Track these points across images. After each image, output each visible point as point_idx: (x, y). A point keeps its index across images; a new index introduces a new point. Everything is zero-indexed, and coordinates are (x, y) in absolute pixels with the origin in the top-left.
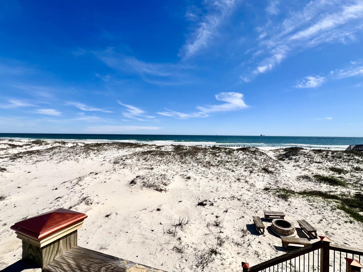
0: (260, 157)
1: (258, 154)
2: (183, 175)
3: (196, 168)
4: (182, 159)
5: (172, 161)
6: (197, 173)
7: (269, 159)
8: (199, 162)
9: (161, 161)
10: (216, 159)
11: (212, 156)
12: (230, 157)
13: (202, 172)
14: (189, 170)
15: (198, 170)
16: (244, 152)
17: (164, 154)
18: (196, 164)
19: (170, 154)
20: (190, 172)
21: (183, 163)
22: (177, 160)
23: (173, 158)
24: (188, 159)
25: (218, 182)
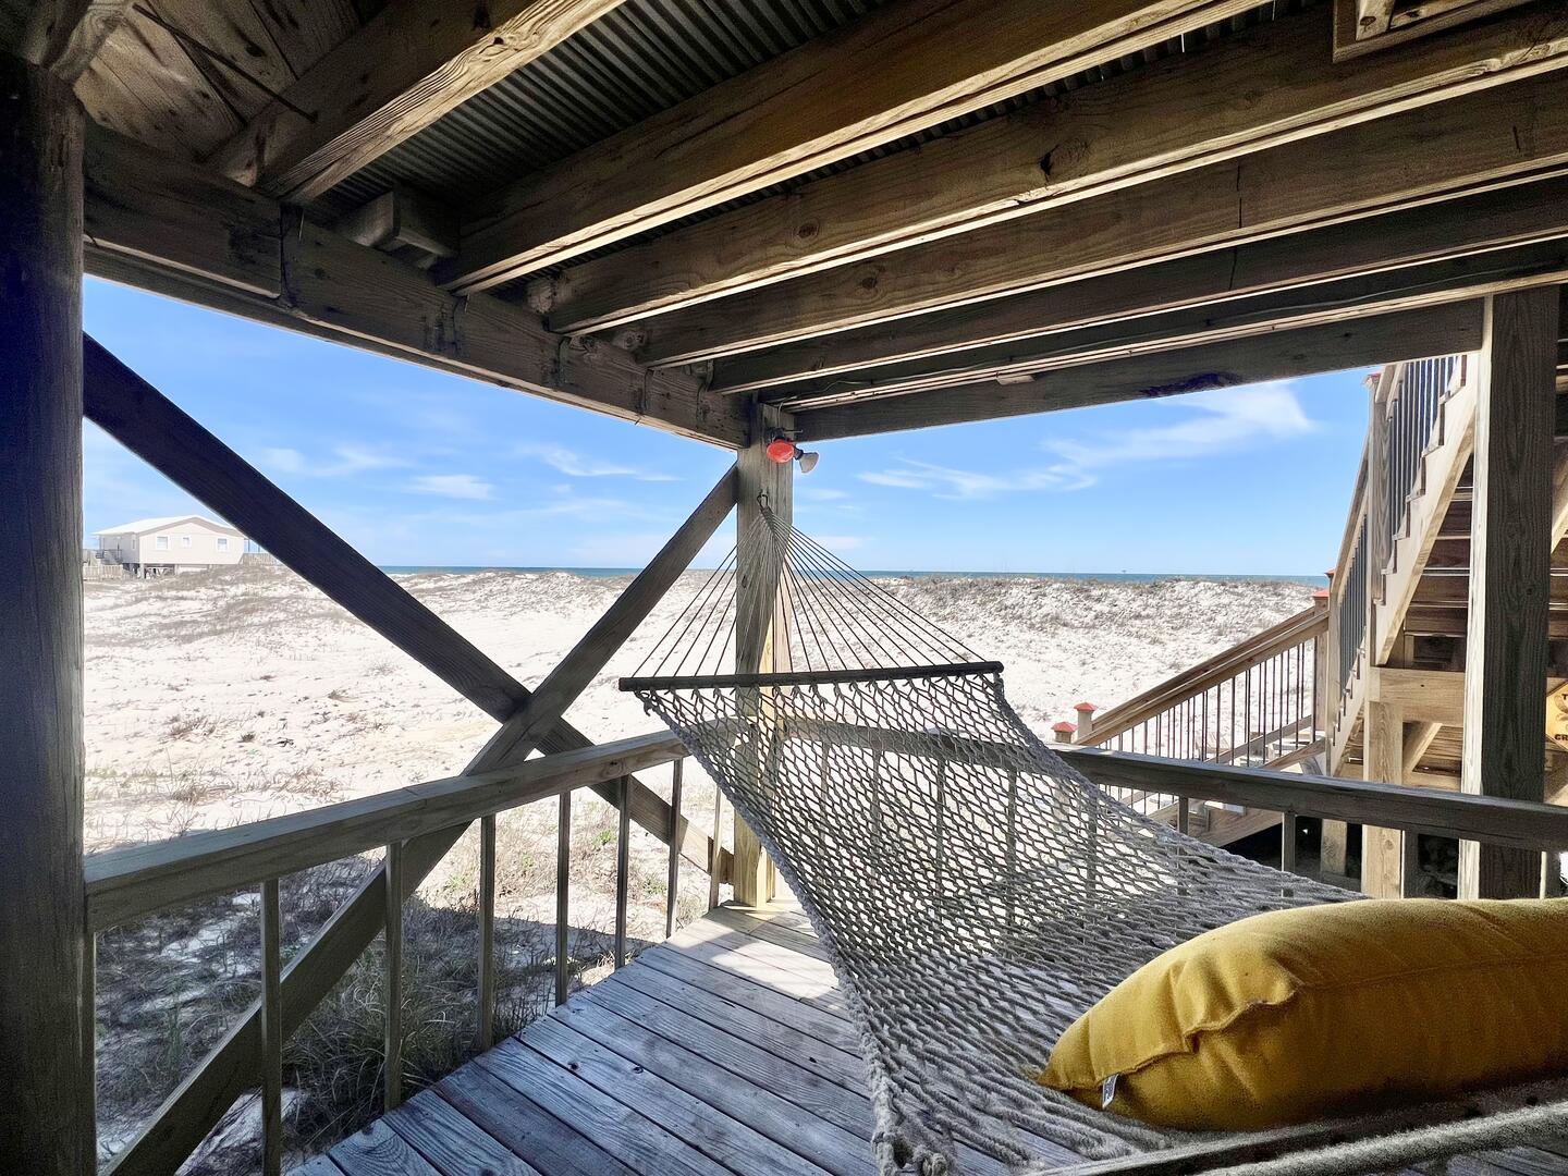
25: (1083, 674)
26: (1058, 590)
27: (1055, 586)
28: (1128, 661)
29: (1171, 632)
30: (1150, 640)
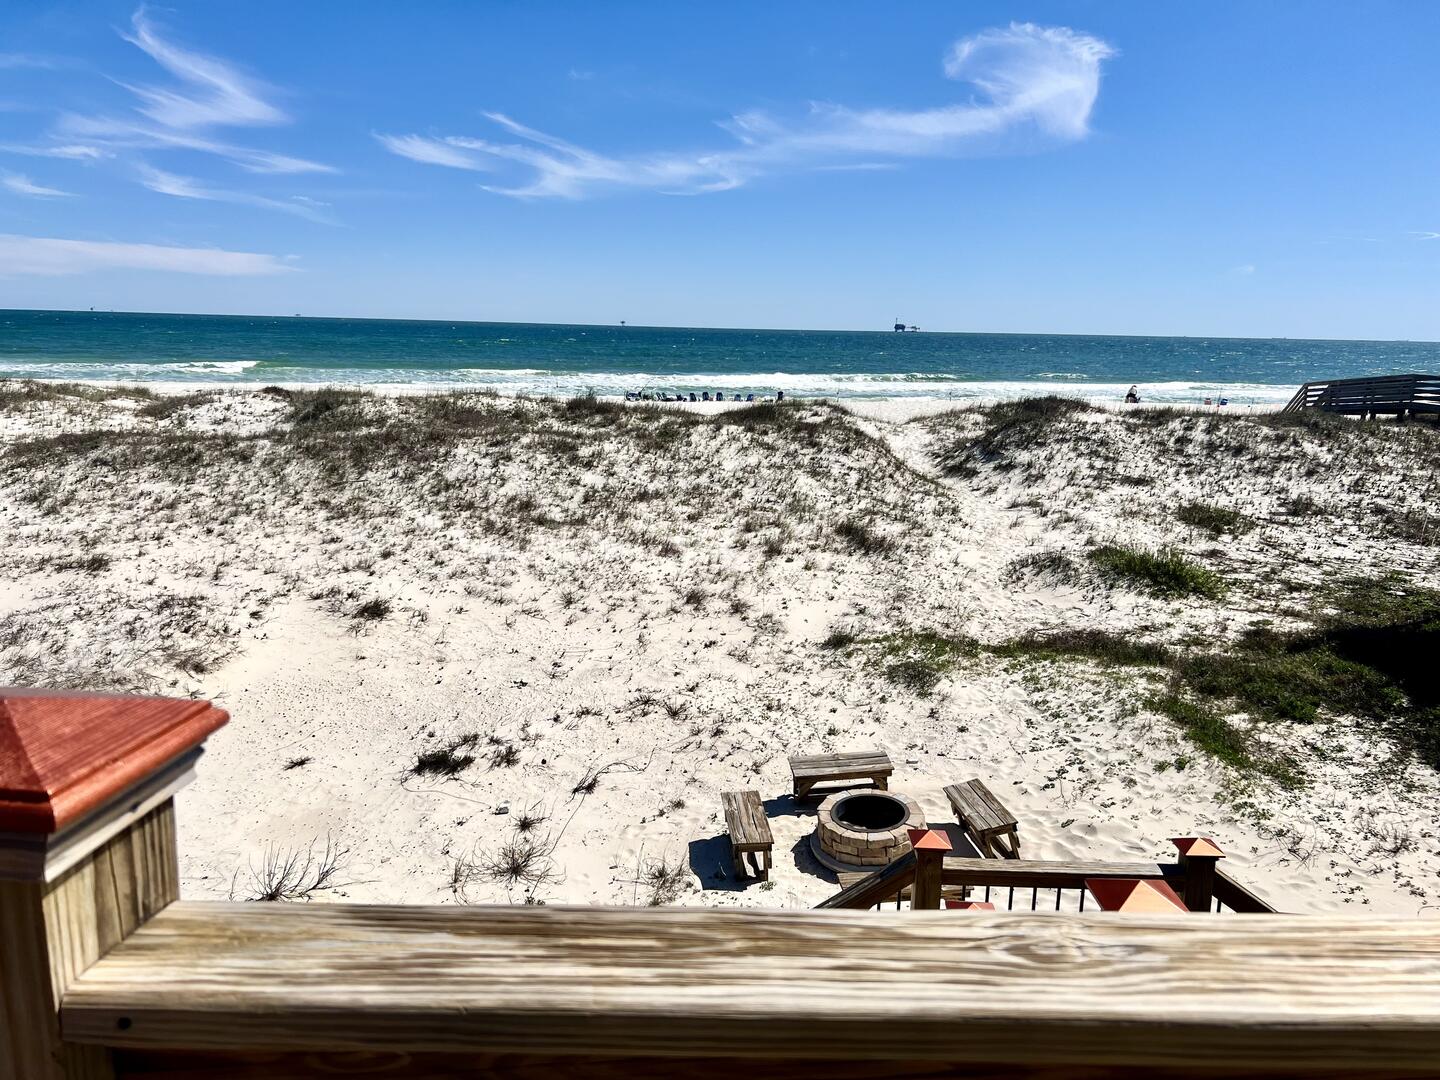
0: (843, 459)
1: (831, 442)
2: (334, 592)
3: (433, 545)
4: (339, 486)
5: (255, 505)
6: (434, 578)
7: (890, 470)
8: (453, 500)
9: (172, 506)
10: (575, 483)
11: (547, 461)
12: (663, 464)
13: (471, 569)
14: (381, 562)
15: (444, 555)
16: (750, 429)
17: (199, 456)
18: (434, 521)
19: (245, 458)
20: (385, 569)
21: (343, 515)
22: (297, 493)
23: (272, 482)
24: (383, 487)
25: (569, 623)
26: (529, 447)
27: (525, 440)
28: (631, 593)
29: (687, 526)
30: (660, 547)
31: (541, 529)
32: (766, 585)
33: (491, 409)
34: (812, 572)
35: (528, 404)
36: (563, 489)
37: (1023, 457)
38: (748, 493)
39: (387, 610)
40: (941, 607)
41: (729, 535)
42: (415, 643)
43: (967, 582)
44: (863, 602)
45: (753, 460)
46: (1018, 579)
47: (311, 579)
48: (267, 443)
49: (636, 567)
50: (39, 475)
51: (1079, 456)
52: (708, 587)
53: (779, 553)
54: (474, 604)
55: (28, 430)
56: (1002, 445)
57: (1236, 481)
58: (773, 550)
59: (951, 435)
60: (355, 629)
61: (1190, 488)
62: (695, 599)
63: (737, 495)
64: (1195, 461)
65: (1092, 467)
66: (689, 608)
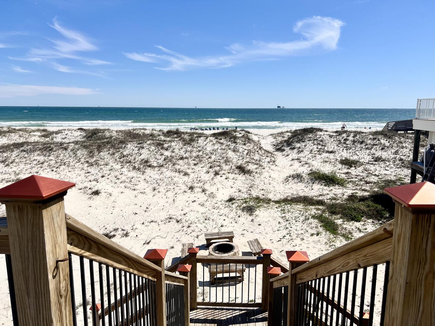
0: (244, 147)
1: (240, 142)
2: (85, 188)
3: (117, 173)
4: (92, 157)
5: (67, 163)
6: (116, 183)
7: (257, 150)
8: (125, 160)
9: (42, 163)
10: (162, 155)
11: (154, 149)
12: (189, 149)
13: (127, 180)
14: (101, 179)
15: (120, 177)
16: (217, 138)
17: (52, 148)
18: (118, 166)
19: (66, 149)
20: (101, 181)
21: (92, 165)
22: (80, 159)
23: (73, 156)
24: (105, 157)
25: (153, 196)
26: (149, 144)
27: (148, 142)
28: (174, 187)
29: (193, 167)
30: (184, 173)
31: (149, 168)
32: (213, 184)
33: (144, 134)
34: (227, 180)
35: (155, 132)
36: (158, 156)
37: (298, 145)
38: (213, 157)
39: (100, 193)
40: (263, 190)
41: (205, 170)
42: (107, 202)
43: (272, 182)
44: (241, 188)
45: (216, 147)
46: (287, 181)
47: (79, 184)
48: (73, 144)
49: (175, 179)
50: (5, 155)
51: (314, 145)
52: (196, 185)
53: (218, 174)
54: (127, 191)
55: (7, 142)
56: (292, 142)
57: (360, 152)
58: (217, 174)
59: (280, 139)
60: (90, 198)
61: (346, 154)
62: (191, 188)
63: (210, 158)
64: (349, 146)
65: (317, 148)
66: (190, 191)
